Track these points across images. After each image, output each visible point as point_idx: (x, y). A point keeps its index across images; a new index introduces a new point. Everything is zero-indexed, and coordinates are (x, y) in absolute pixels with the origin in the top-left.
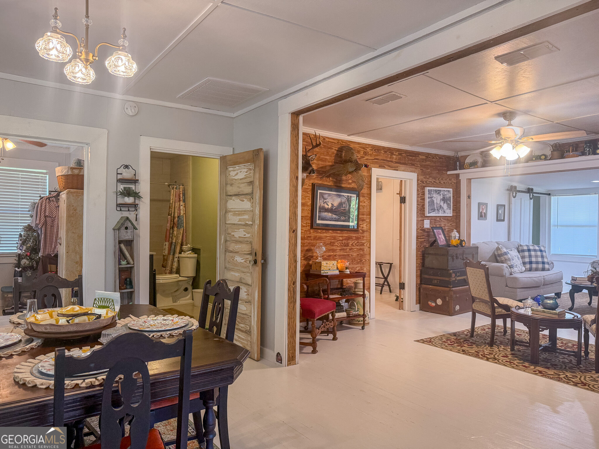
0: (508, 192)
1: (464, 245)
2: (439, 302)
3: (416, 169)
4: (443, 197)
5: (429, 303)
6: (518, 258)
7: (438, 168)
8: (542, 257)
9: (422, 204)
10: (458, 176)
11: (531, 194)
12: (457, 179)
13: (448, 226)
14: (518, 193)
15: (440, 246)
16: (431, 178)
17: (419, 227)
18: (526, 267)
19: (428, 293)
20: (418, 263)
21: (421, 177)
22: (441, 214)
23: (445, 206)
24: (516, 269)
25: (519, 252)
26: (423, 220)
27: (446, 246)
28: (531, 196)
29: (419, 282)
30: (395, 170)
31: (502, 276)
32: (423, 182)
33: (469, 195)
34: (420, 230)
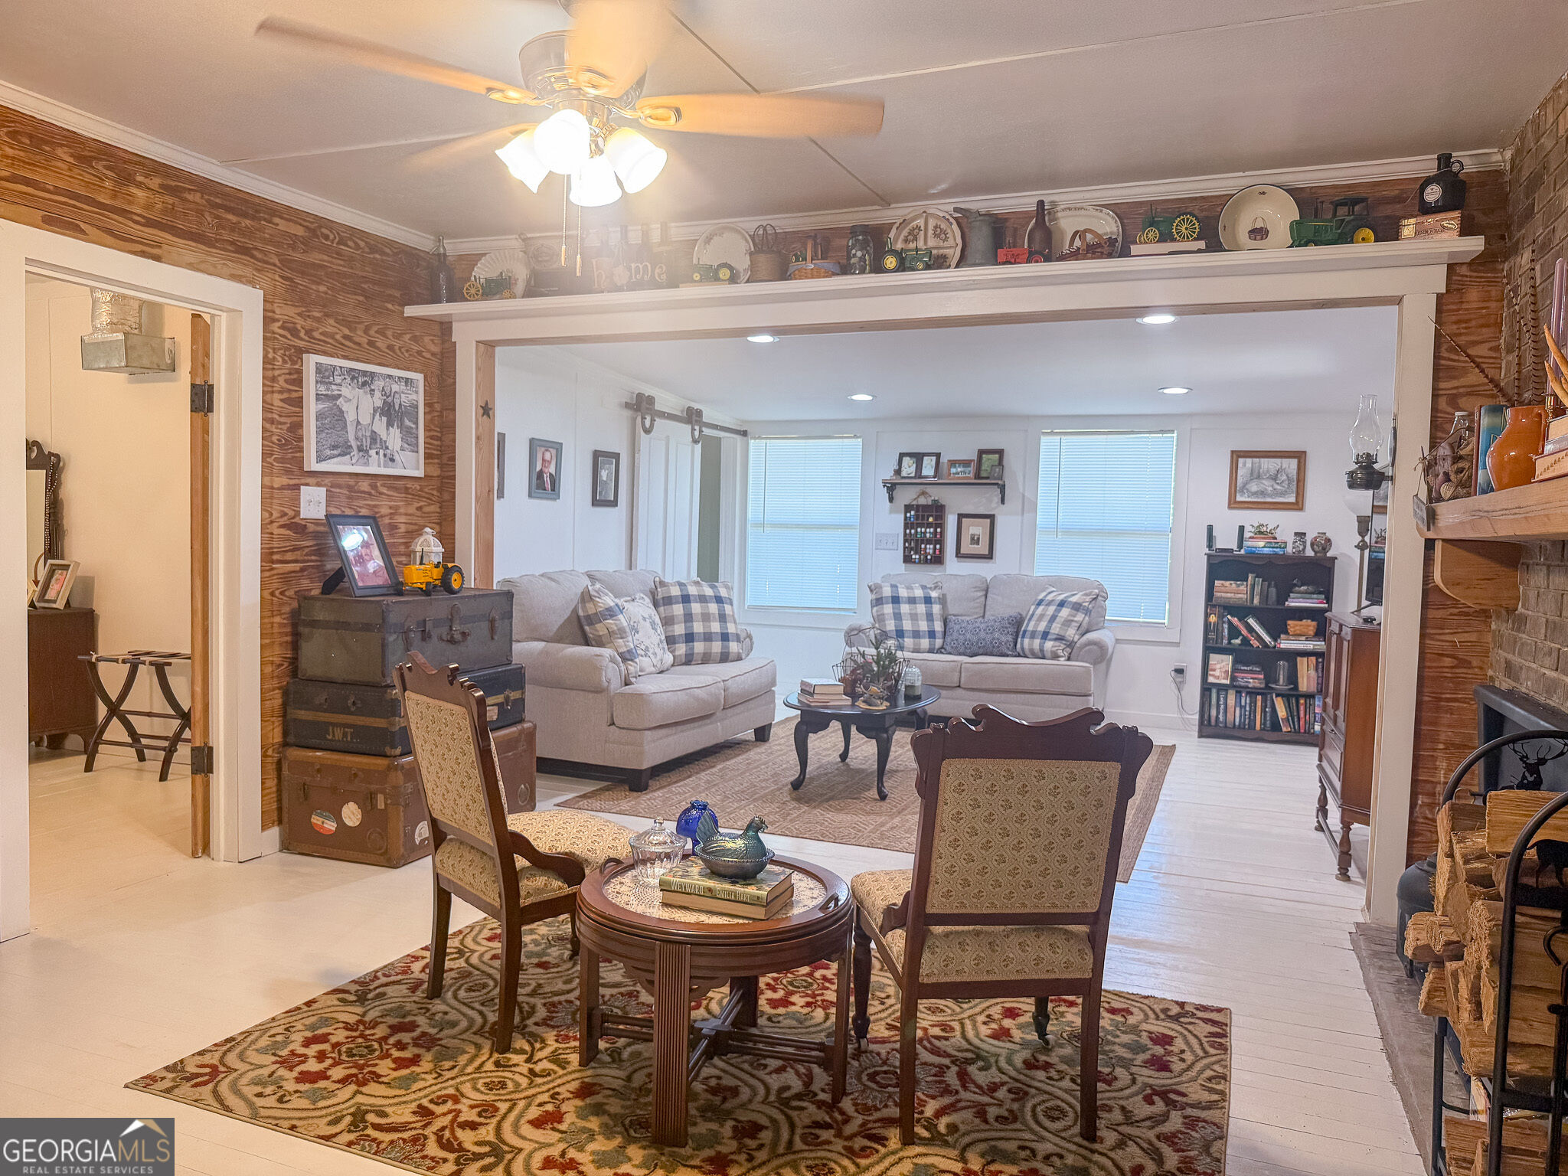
0: (628, 413)
1: (455, 586)
2: (351, 814)
3: (258, 270)
4: (385, 402)
5: (316, 820)
6: (653, 624)
7: (365, 286)
8: (723, 618)
9: (288, 420)
10: (444, 327)
11: (697, 428)
12: (443, 342)
13: (406, 514)
14: (658, 421)
15: (358, 593)
16: (331, 321)
17: (276, 515)
18: (677, 653)
19: (308, 779)
20: (272, 663)
21: (286, 311)
22: (375, 466)
23: (394, 438)
24: (644, 662)
25: (656, 605)
26: (297, 487)
27: (384, 591)
28: (697, 433)
29: (278, 738)
30: (143, 254)
31: (599, 690)
32: (294, 332)
33: (487, 404)
34: (282, 526)
